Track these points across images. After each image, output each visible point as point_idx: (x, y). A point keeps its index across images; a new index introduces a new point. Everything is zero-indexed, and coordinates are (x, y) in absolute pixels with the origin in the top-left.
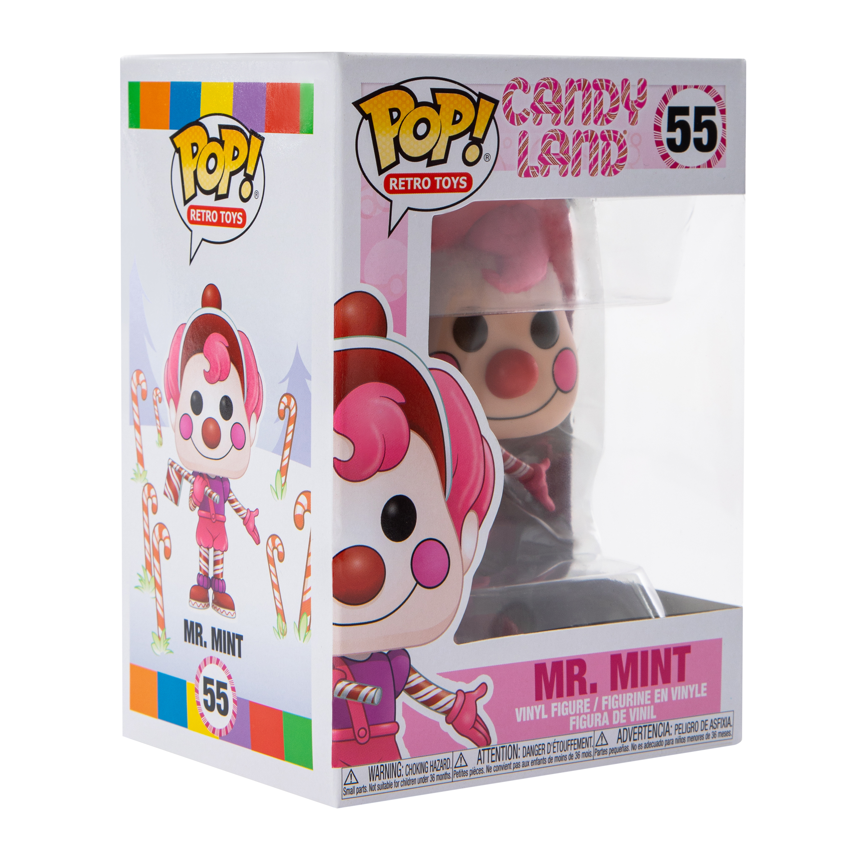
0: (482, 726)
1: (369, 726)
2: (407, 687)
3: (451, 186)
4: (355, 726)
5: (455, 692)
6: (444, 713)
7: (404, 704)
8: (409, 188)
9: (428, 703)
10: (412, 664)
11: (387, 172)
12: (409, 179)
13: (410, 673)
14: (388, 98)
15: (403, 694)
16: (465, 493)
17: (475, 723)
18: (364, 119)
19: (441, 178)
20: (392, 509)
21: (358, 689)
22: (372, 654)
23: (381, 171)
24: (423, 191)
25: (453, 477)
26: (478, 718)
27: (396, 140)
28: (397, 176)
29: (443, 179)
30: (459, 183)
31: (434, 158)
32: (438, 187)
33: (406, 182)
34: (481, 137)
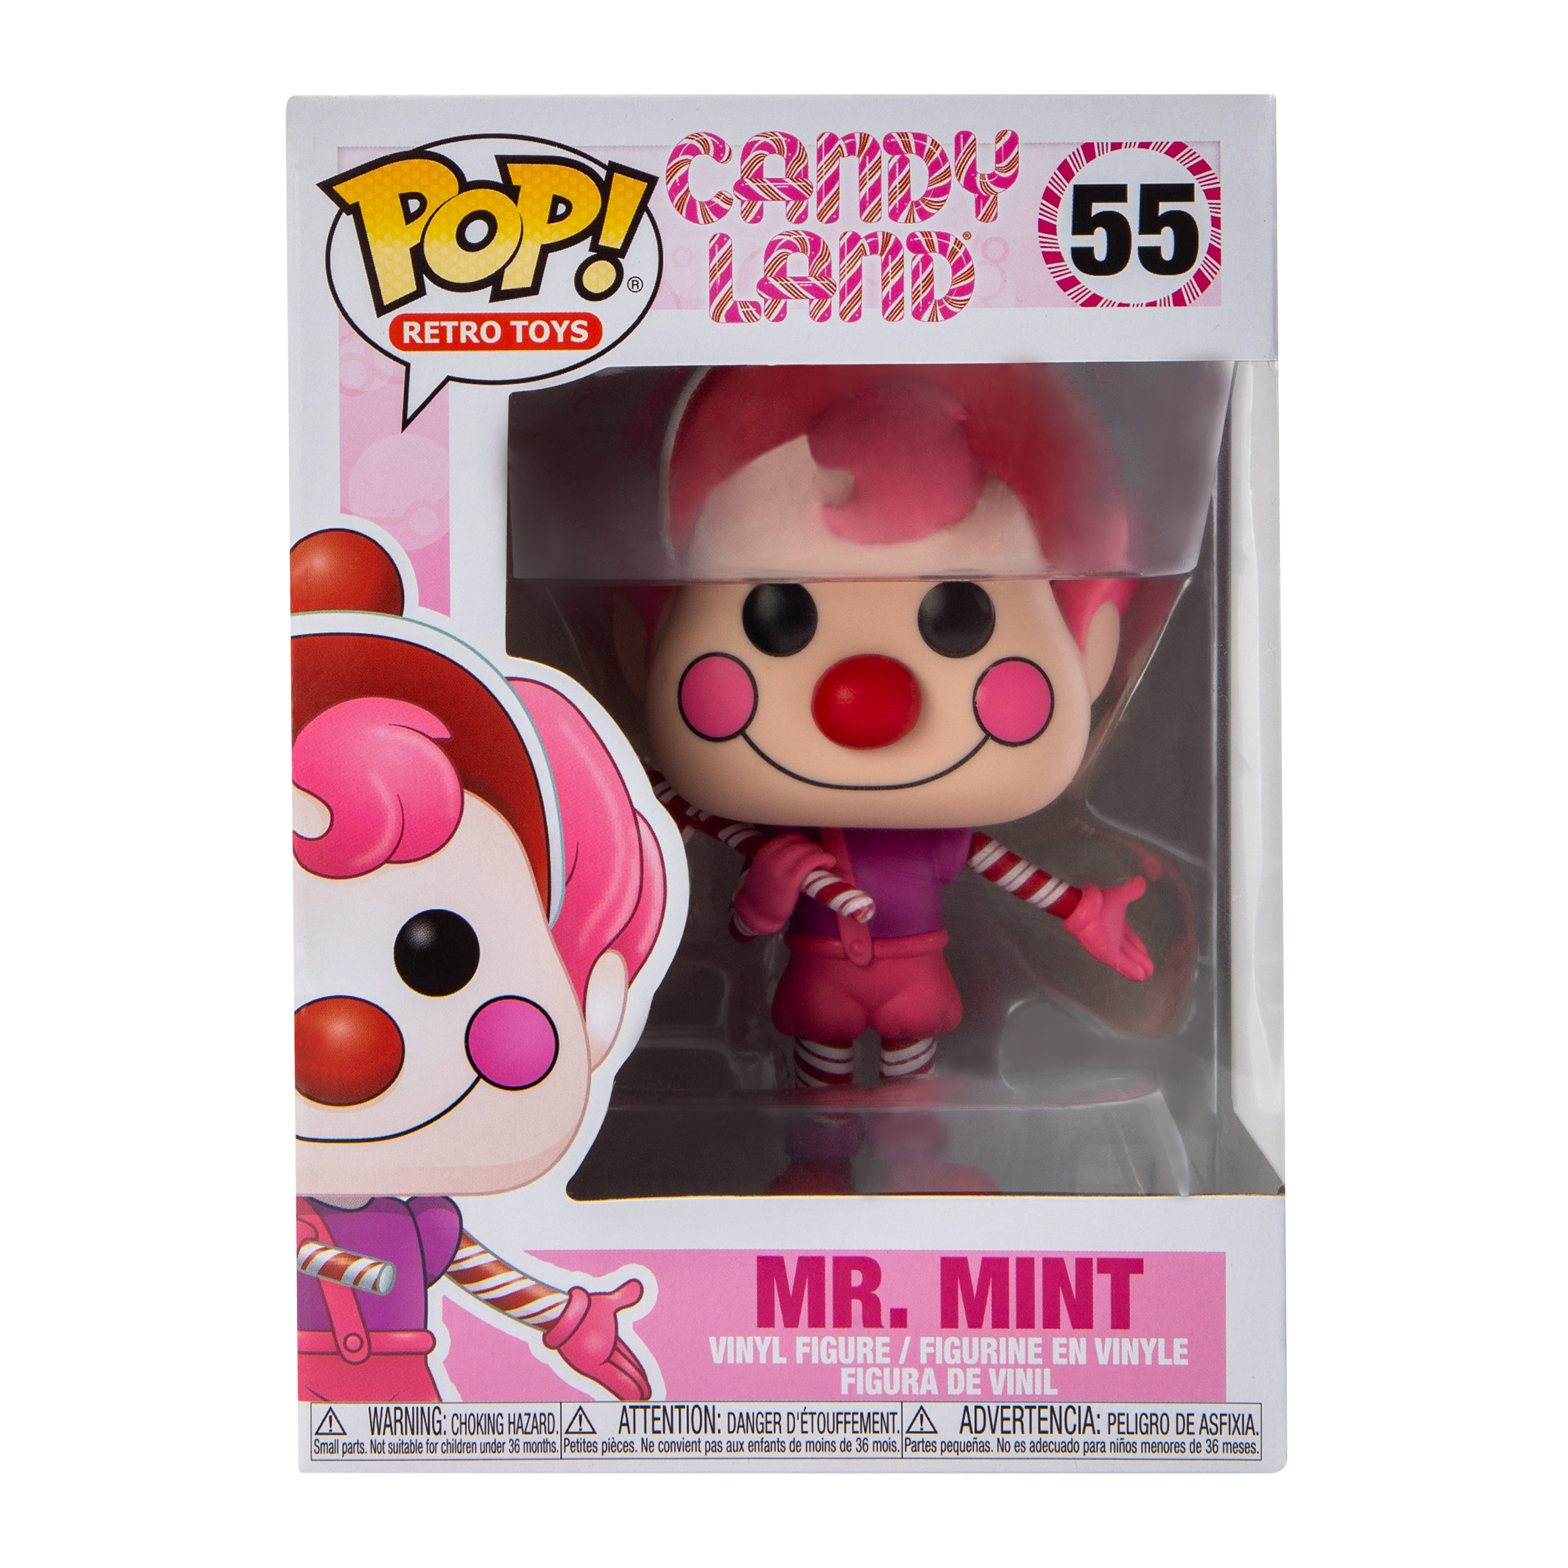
0: (629, 1361)
1: (367, 1332)
2: (453, 1268)
3: (550, 338)
4: (337, 1329)
5: (567, 1290)
6: (539, 1326)
7: (446, 1300)
8: (450, 340)
9: (504, 1304)
10: (465, 1226)
11: (396, 310)
12: (449, 325)
13: (462, 1244)
14: (397, 175)
15: (444, 1279)
16: (595, 917)
17: (612, 1353)
18: (344, 214)
19: (526, 323)
20: (422, 935)
21: (342, 1261)
22: (372, 1199)
23: (381, 309)
24: (483, 346)
25: (566, 885)
26: (619, 1345)
27: (418, 254)
28: (421, 319)
29: (530, 324)
30: (568, 333)
31: (506, 285)
32: (519, 339)
33: (443, 330)
34: (618, 245)
